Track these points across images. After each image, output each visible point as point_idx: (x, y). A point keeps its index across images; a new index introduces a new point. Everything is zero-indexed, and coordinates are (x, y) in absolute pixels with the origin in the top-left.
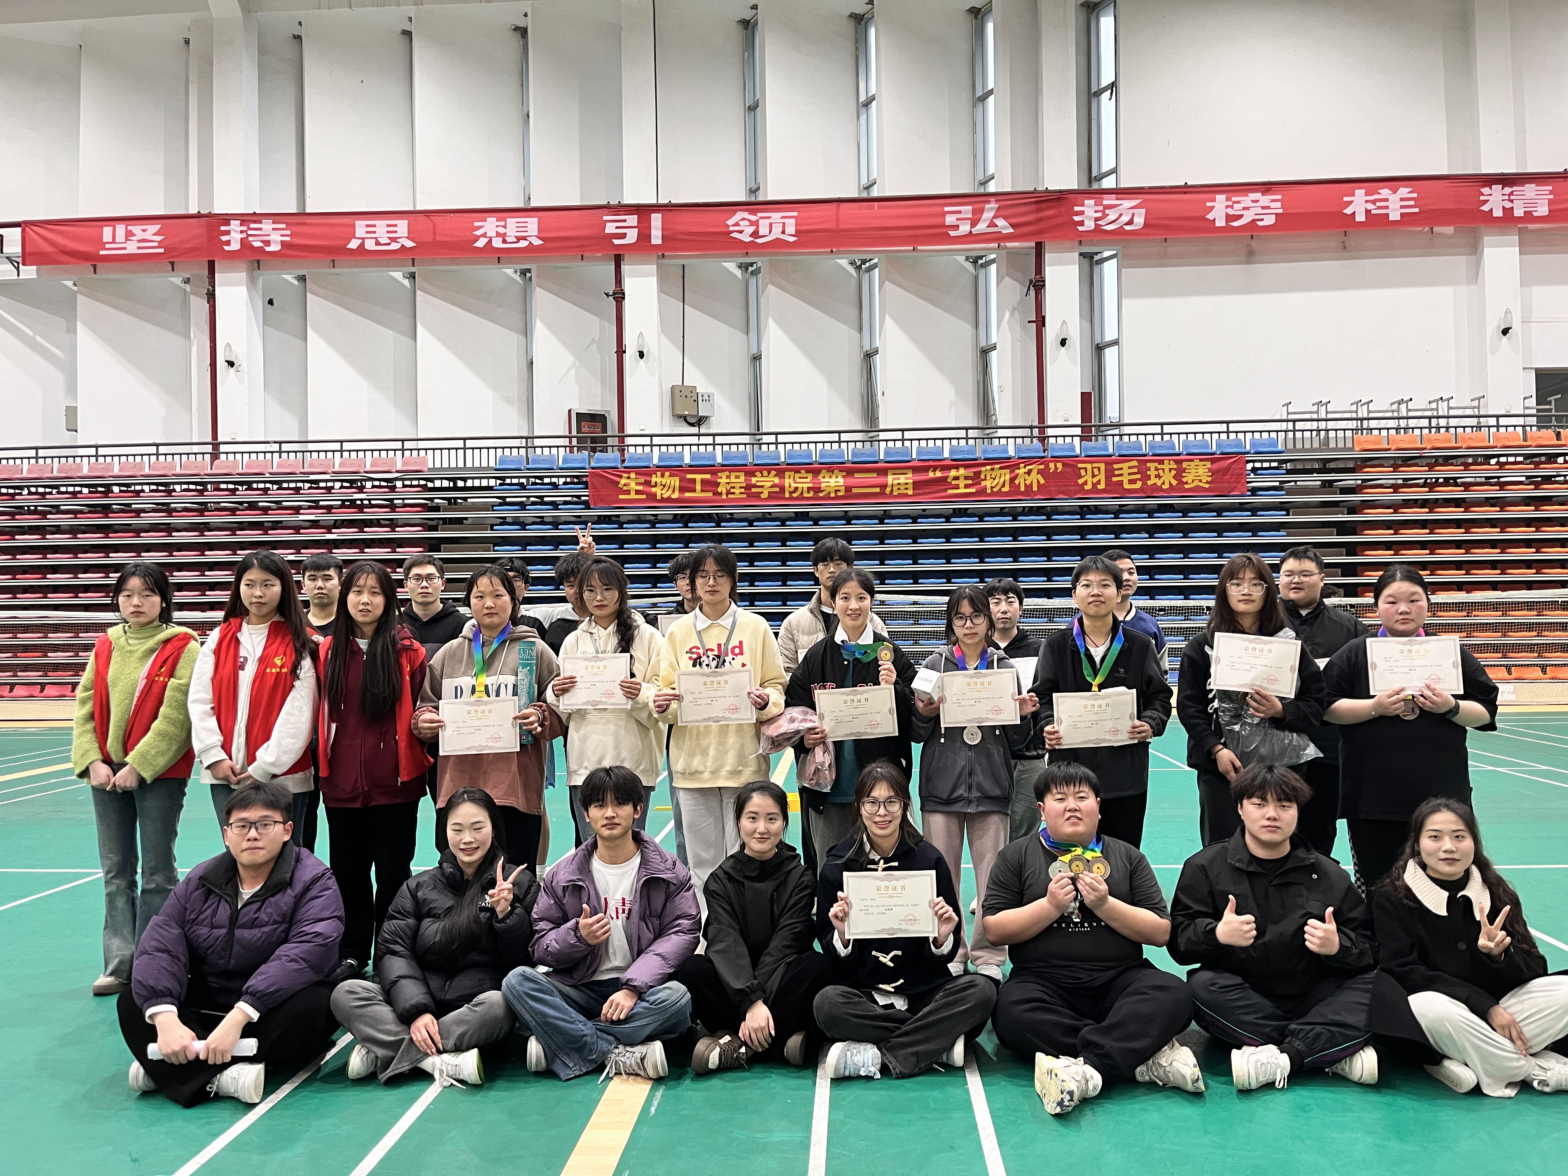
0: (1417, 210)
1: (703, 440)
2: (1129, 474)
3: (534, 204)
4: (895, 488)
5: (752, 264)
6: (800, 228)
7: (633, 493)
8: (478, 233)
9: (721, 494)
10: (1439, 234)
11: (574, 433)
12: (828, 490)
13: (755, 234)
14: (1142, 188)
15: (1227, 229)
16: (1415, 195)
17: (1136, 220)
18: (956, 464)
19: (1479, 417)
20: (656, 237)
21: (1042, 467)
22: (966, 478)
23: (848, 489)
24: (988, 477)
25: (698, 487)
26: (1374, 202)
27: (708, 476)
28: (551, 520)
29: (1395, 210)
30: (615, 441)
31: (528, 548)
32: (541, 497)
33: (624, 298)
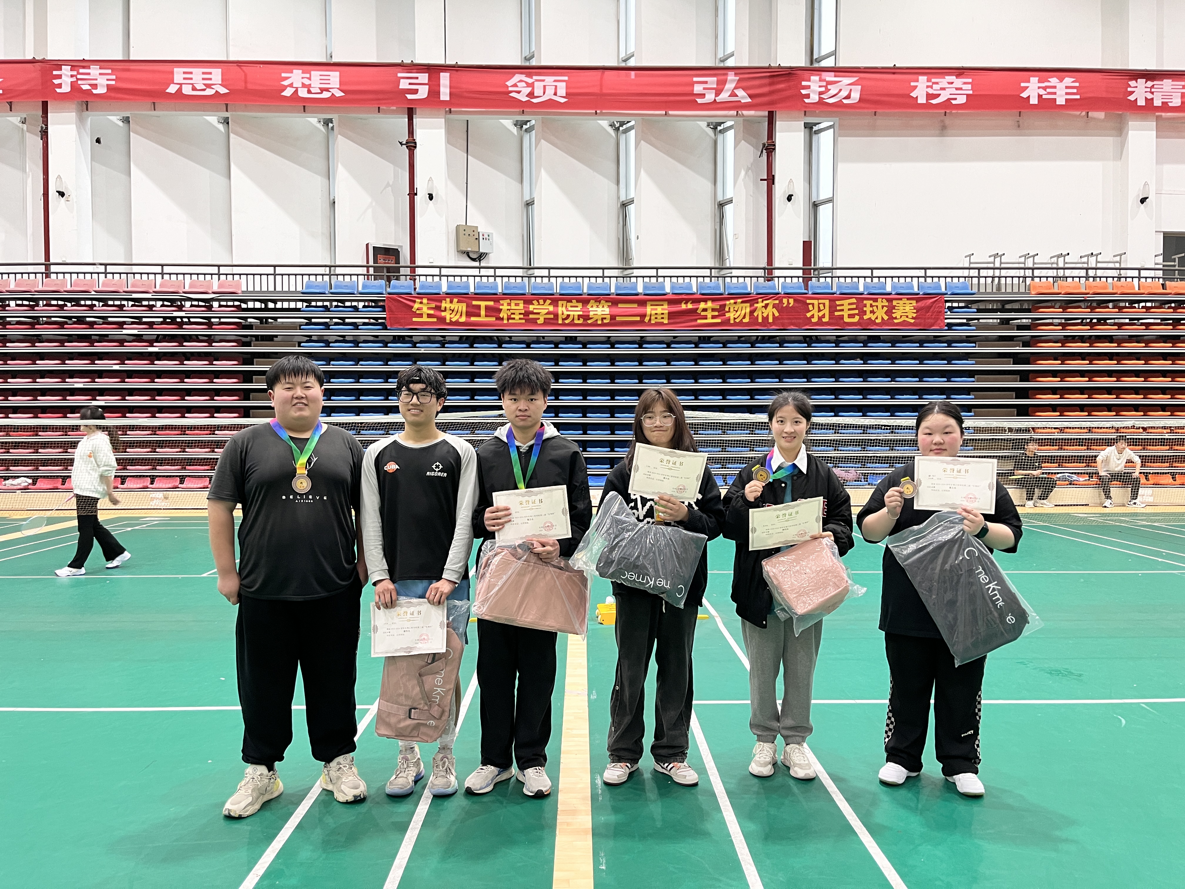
0: (1078, 97)
1: (484, 272)
2: (849, 310)
3: (335, 60)
4: (653, 318)
5: (526, 123)
6: (571, 91)
7: (425, 316)
8: (285, 83)
9: (502, 319)
10: (1094, 119)
11: (371, 263)
12: (596, 318)
13: (531, 95)
14: (859, 68)
15: (927, 106)
16: (1077, 84)
17: (852, 95)
18: (705, 297)
19: (1120, 269)
20: (445, 95)
21: (777, 302)
22: (713, 310)
23: (613, 317)
24: (732, 310)
25: (483, 312)
26: (1045, 88)
27: (491, 303)
28: (351, 338)
29: (1061, 96)
30: (408, 271)
31: (332, 362)
32: (343, 319)
33: (415, 147)
